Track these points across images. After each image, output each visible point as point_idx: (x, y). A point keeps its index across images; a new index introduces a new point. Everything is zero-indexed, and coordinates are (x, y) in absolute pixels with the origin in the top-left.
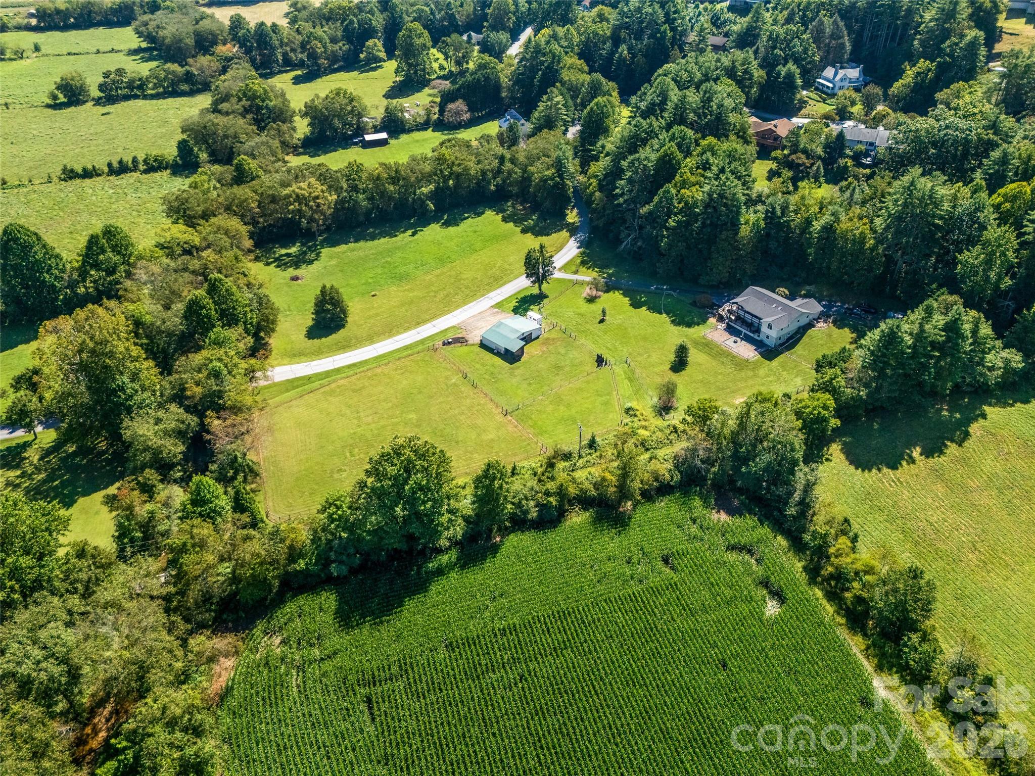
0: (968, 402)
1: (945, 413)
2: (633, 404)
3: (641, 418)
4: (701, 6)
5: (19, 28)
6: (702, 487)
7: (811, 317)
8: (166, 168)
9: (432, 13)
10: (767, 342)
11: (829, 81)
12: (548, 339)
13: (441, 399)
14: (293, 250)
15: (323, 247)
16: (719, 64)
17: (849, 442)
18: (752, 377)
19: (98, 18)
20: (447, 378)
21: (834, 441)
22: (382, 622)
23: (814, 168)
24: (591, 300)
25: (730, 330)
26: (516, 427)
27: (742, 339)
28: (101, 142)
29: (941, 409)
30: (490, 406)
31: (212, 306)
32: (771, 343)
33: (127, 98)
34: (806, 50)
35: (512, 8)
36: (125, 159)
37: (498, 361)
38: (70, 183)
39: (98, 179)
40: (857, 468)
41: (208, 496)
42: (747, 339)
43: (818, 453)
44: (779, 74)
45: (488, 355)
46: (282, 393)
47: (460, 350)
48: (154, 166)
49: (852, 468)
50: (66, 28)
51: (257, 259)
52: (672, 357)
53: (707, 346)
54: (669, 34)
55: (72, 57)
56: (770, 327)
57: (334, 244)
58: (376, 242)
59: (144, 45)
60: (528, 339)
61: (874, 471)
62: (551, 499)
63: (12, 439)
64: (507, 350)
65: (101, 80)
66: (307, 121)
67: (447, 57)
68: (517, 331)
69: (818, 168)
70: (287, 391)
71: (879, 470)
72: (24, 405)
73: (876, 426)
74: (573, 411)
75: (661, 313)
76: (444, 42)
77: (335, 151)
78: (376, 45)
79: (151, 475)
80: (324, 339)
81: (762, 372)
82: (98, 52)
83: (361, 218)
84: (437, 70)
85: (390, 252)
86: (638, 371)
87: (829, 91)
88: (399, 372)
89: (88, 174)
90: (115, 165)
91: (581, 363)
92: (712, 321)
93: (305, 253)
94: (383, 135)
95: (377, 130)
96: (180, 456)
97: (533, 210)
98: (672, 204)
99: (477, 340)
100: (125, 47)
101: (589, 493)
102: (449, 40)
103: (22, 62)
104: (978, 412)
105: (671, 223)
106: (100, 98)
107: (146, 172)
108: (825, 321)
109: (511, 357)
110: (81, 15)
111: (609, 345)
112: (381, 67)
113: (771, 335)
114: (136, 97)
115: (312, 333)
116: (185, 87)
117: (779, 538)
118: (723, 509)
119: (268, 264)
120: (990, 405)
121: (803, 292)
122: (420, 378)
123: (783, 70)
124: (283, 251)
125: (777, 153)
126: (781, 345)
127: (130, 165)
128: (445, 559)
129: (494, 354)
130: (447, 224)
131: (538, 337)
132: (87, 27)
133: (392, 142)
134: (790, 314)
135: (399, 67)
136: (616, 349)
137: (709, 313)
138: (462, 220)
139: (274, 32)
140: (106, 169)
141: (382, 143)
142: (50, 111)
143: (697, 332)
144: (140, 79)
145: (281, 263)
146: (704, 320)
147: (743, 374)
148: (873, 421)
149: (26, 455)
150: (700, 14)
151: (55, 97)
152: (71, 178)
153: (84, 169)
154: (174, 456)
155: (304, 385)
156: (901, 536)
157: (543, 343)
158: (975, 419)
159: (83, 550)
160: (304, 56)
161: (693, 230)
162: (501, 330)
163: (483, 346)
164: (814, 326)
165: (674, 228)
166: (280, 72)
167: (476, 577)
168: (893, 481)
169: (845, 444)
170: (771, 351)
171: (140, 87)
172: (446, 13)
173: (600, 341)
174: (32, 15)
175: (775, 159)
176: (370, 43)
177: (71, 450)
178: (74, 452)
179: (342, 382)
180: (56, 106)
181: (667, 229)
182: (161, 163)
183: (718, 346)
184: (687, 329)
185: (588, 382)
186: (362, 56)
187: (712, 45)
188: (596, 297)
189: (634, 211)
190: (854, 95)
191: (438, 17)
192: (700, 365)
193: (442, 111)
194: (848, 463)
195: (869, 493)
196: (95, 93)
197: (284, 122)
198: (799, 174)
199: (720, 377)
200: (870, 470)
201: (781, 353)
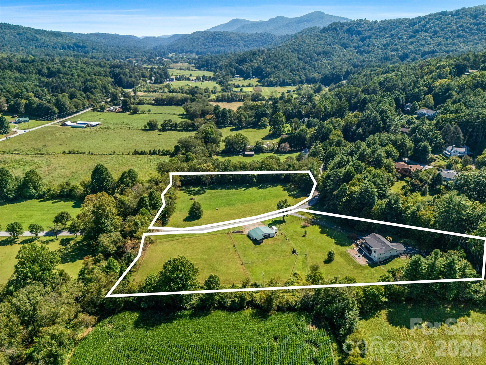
0: (463, 307)
1: (448, 309)
2: (298, 272)
3: (299, 278)
4: (404, 116)
5: (148, 104)
6: (310, 313)
7: (399, 252)
8: (168, 155)
9: (292, 110)
10: (374, 259)
11: (449, 152)
12: (277, 238)
13: (220, 253)
14: (197, 189)
15: (208, 189)
16: (388, 139)
17: (392, 312)
18: (359, 273)
19: (175, 102)
20: (227, 245)
21: (384, 309)
22: (149, 329)
23: (424, 187)
24: (304, 227)
25: (360, 251)
26: (244, 270)
27: (363, 256)
28: (153, 143)
29: (447, 307)
30: (238, 260)
31: (148, 201)
32: (375, 260)
33: (169, 130)
34: (436, 137)
35: (323, 110)
36: (156, 150)
37: (251, 243)
38: (135, 155)
39: (144, 155)
40: (390, 324)
41: (112, 266)
42: (365, 256)
43: (374, 312)
44: (420, 146)
45: (249, 240)
46: (163, 239)
47: (239, 235)
48: (165, 153)
49: (388, 323)
50: (163, 105)
51: (181, 190)
52: (326, 257)
53: (345, 255)
54: (382, 125)
55: (159, 115)
56: (375, 252)
57: (212, 188)
58: (229, 190)
59: (185, 113)
60: (266, 237)
61: (398, 327)
62: (236, 299)
63: (69, 236)
64: (256, 239)
65: (162, 122)
66: (224, 144)
67: (291, 126)
68: (263, 232)
69: (426, 187)
70: (166, 238)
71: (401, 327)
72: (75, 224)
73: (409, 307)
74: (271, 269)
75: (332, 238)
76: (291, 120)
77: (232, 156)
78: (266, 120)
79: (100, 256)
80: (189, 222)
81: (365, 272)
82: (169, 114)
83: (227, 181)
84: (287, 131)
85: (232, 195)
86: (309, 259)
87: (448, 156)
88: (210, 239)
89: (142, 153)
90: (152, 151)
91: (285, 251)
92: (354, 245)
93: (200, 190)
94: (253, 153)
95: (251, 150)
96: (114, 252)
97: (298, 188)
98: (346, 192)
99: (247, 233)
100: (179, 113)
101: (256, 302)
102: (293, 120)
103: (143, 115)
104: (466, 313)
105: (344, 200)
106: (161, 129)
107: (162, 155)
108: (406, 256)
109: (257, 242)
110: (169, 101)
111: (301, 246)
112: (266, 128)
113: (375, 256)
114: (173, 130)
115: (186, 220)
116: (190, 128)
117: (334, 344)
118: (315, 325)
119: (185, 192)
120: (475, 311)
121: (402, 241)
122: (216, 243)
123: (422, 144)
124: (193, 189)
125: (407, 179)
126: (380, 262)
127: (157, 152)
128: (186, 313)
129: (251, 240)
130: (260, 188)
131: (273, 237)
132: (170, 105)
133: (256, 155)
134: (386, 248)
135: (271, 129)
136: (304, 248)
137: (353, 242)
138: (267, 187)
139: (229, 112)
140: (149, 153)
141: (252, 155)
142: (143, 131)
143: (343, 249)
144: (176, 124)
145: (190, 193)
146: (350, 244)
147: (356, 270)
148: (409, 304)
149: (70, 242)
150: (402, 119)
151: (146, 127)
152: (136, 154)
153: (141, 152)
154: (112, 251)
155: (173, 237)
156: (396, 359)
157: (274, 240)
158: (463, 316)
159: (62, 273)
160: (236, 121)
161: (352, 204)
162: (258, 231)
163: (248, 236)
164: (399, 257)
165: (344, 202)
166: (228, 126)
167: (193, 323)
168: (406, 334)
169: (390, 312)
170: (374, 263)
171: (175, 127)
172: (298, 110)
173: (299, 244)
174: (154, 100)
175: (406, 181)
176: (263, 119)
177: (84, 244)
178: (85, 244)
179: (186, 239)
180: (145, 130)
181: (342, 202)
182: (168, 152)
183: (350, 256)
184: (341, 247)
185: (284, 259)
186: (259, 123)
187: (401, 132)
188: (307, 226)
189: (332, 193)
190: (458, 159)
191: (294, 111)
192: (338, 262)
193: (279, 146)
194: (387, 320)
195: (390, 336)
196: (159, 127)
197: (214, 143)
198: (414, 189)
199: (344, 270)
200: (396, 326)
201: (379, 265)
